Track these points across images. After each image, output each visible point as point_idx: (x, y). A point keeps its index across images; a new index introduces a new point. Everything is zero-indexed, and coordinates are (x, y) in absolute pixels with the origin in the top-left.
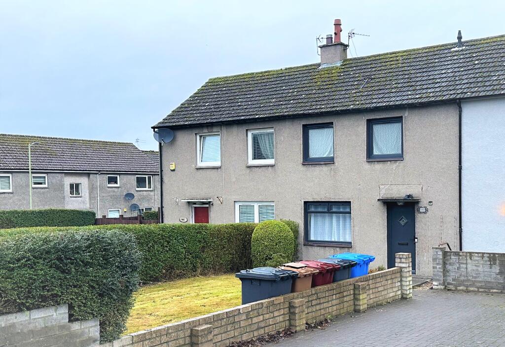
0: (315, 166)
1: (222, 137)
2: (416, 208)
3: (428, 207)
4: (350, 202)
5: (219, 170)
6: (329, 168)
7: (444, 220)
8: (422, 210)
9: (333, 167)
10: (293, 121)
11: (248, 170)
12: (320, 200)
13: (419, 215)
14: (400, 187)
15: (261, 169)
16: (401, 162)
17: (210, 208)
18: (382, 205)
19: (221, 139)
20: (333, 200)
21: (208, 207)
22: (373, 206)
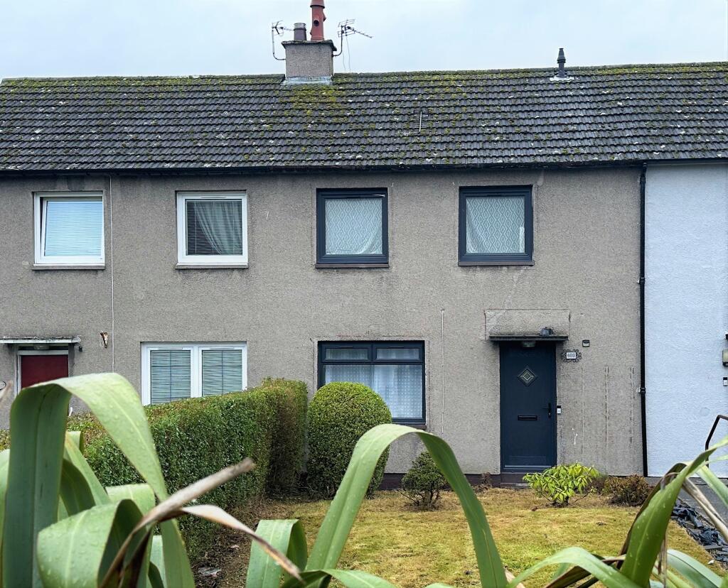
0: (344, 270)
1: (108, 204)
2: (558, 351)
3: (582, 350)
4: (423, 342)
5: (100, 274)
6: (378, 276)
7: (610, 372)
8: (571, 355)
9: (384, 275)
10: (294, 181)
11: (180, 277)
12: (357, 339)
13: (565, 364)
14: (527, 315)
15: (214, 274)
16: (529, 268)
17: (73, 357)
18: (490, 348)
19: (107, 209)
20: (385, 339)
21: (67, 356)
22: (472, 349)
